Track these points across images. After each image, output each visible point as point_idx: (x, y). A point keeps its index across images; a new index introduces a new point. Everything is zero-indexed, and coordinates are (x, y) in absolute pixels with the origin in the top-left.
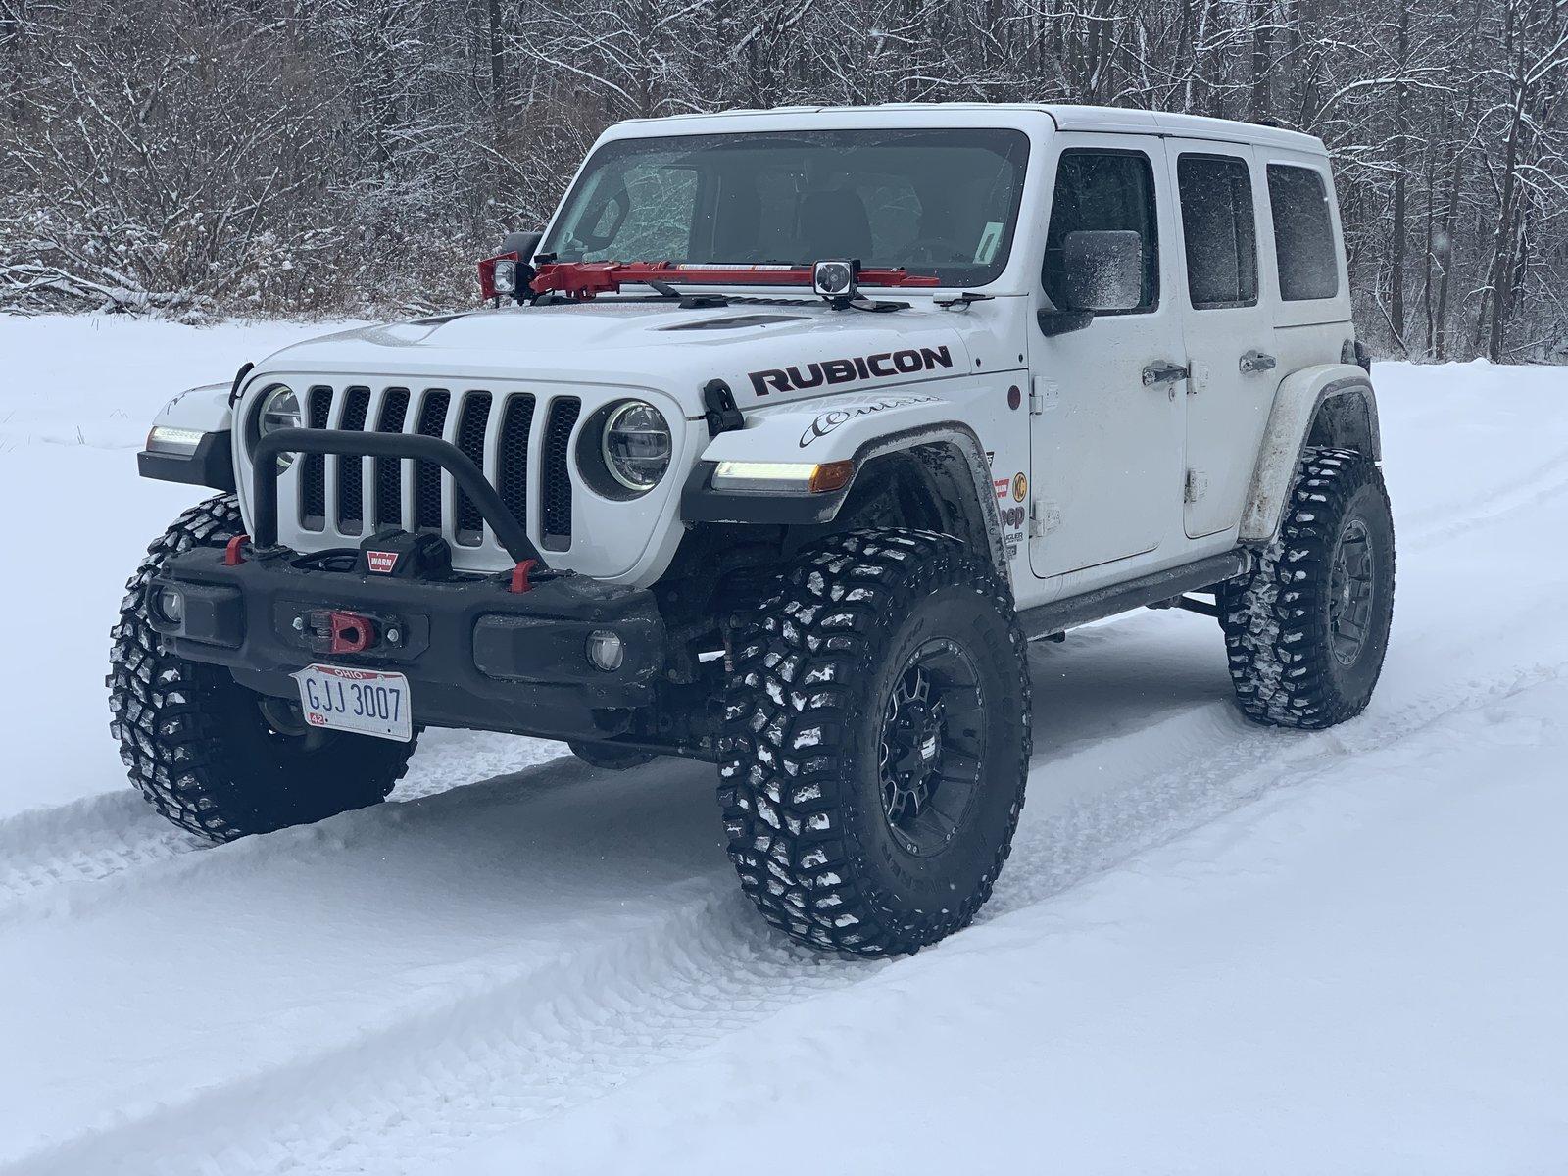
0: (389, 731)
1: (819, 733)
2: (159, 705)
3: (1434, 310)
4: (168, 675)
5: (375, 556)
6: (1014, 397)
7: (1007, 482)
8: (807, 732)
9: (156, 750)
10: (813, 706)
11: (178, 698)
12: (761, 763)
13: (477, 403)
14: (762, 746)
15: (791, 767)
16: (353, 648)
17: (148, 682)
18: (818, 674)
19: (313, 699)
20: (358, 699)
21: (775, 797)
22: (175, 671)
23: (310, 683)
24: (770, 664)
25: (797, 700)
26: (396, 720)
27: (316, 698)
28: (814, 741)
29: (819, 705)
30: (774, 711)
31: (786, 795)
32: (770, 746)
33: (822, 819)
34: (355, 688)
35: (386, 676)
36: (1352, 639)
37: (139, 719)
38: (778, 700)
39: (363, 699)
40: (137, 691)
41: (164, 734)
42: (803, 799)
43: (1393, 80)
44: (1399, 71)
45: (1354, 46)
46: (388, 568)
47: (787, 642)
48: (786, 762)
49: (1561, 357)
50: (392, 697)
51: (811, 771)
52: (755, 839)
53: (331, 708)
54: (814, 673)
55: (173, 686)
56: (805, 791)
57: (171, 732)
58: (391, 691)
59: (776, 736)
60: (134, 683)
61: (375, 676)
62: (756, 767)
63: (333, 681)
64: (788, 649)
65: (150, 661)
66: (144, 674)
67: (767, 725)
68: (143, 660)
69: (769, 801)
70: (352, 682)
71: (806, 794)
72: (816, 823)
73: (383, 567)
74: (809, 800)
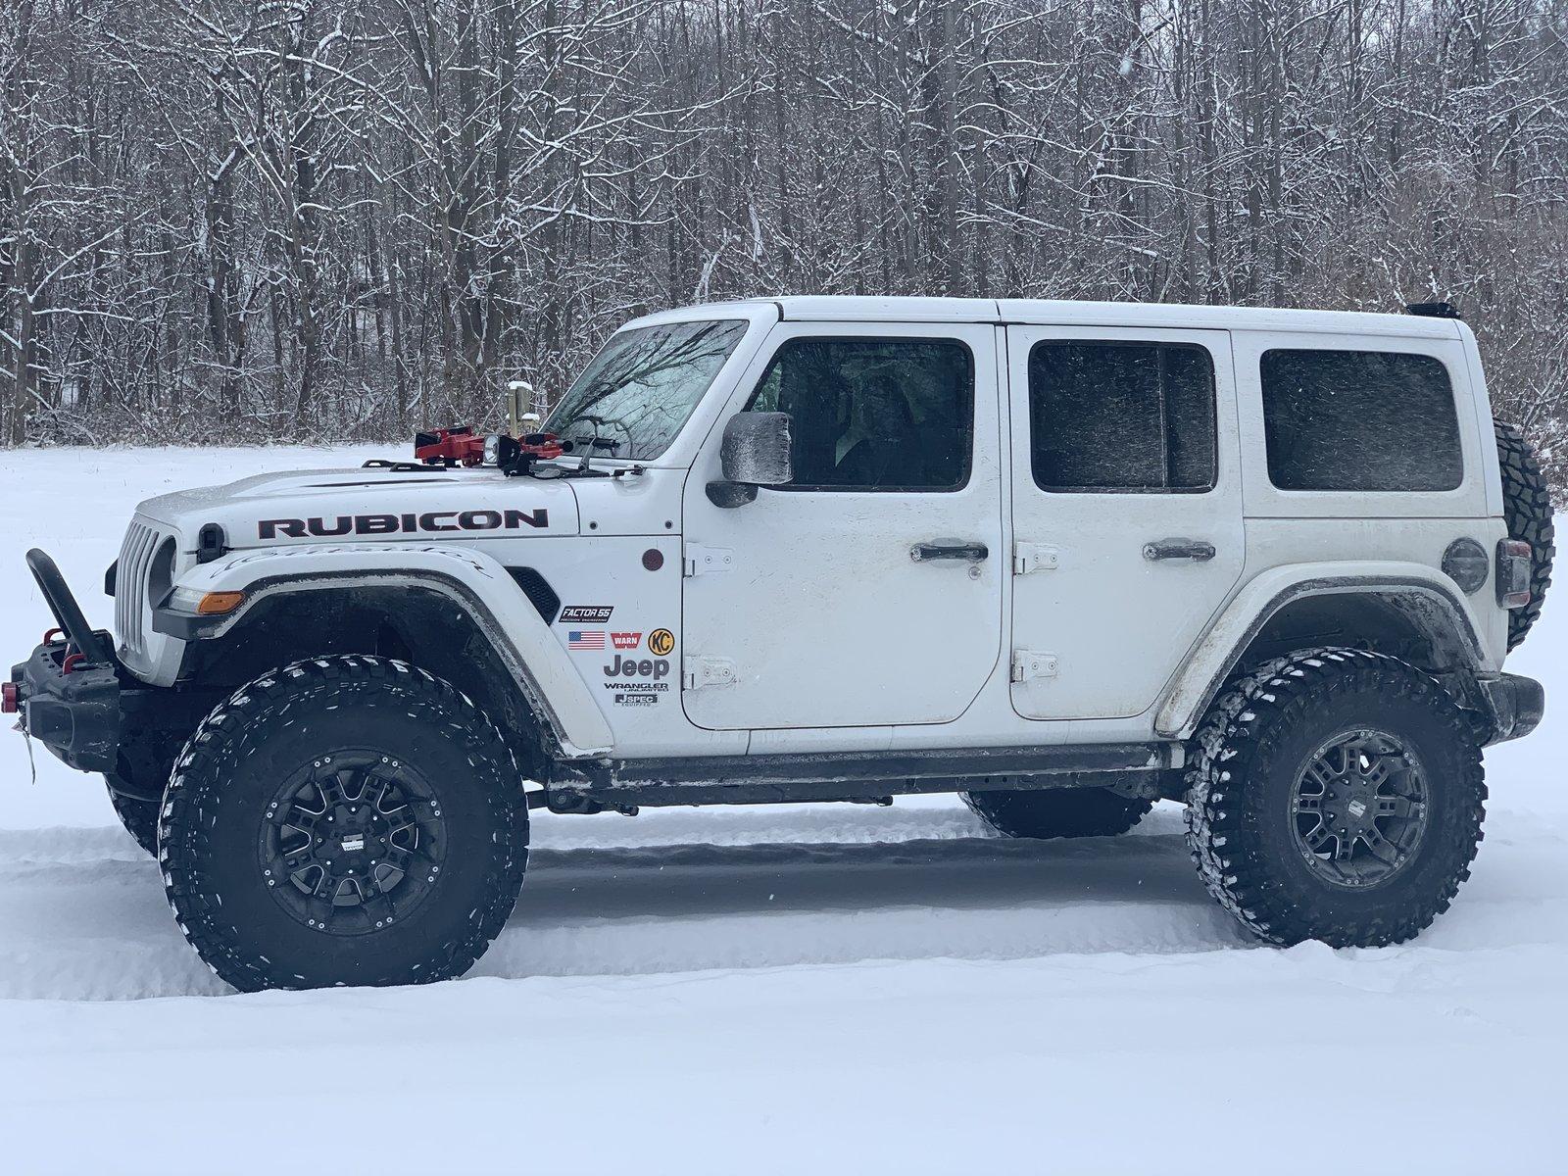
6: (653, 560)
7: (638, 636)
36: (1384, 862)
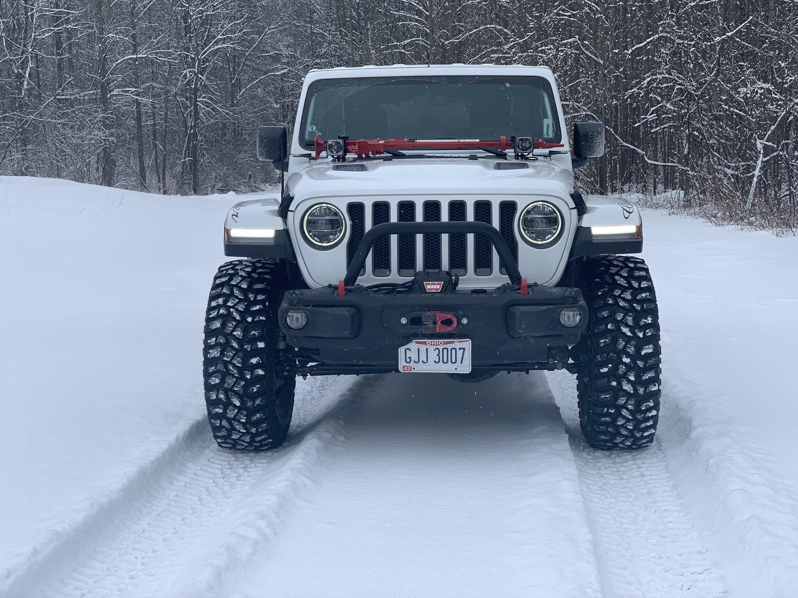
0: (456, 369)
1: (652, 347)
2: (249, 377)
3: (161, 171)
4: (254, 361)
5: (429, 284)
8: (647, 347)
9: (242, 402)
10: (648, 335)
11: (261, 372)
12: (625, 364)
13: (454, 207)
14: (624, 356)
15: (640, 364)
16: (448, 329)
17: (240, 366)
18: (646, 321)
19: (407, 358)
20: (438, 355)
21: (632, 378)
22: (258, 358)
23: (408, 350)
24: (619, 318)
25: (639, 333)
26: (461, 363)
27: (410, 358)
28: (651, 351)
29: (650, 334)
30: (628, 340)
31: (638, 376)
32: (628, 355)
33: (655, 385)
34: (437, 350)
35: (459, 342)
37: (233, 386)
38: (629, 334)
39: (441, 355)
40: (233, 371)
41: (251, 392)
42: (647, 378)
43: (146, 56)
44: (148, 51)
45: (127, 38)
46: (438, 289)
47: (623, 308)
48: (638, 362)
49: (219, 191)
50: (460, 353)
51: (651, 364)
52: (618, 399)
53: (419, 362)
54: (643, 320)
55: (258, 366)
56: (648, 373)
57: (255, 390)
58: (460, 349)
59: (631, 350)
60: (231, 367)
61: (453, 342)
62: (621, 366)
63: (423, 348)
64: (626, 311)
65: (241, 354)
66: (237, 362)
67: (625, 346)
68: (235, 355)
69: (629, 381)
70: (435, 347)
71: (648, 375)
72: (652, 388)
73: (435, 289)
74: (650, 378)
